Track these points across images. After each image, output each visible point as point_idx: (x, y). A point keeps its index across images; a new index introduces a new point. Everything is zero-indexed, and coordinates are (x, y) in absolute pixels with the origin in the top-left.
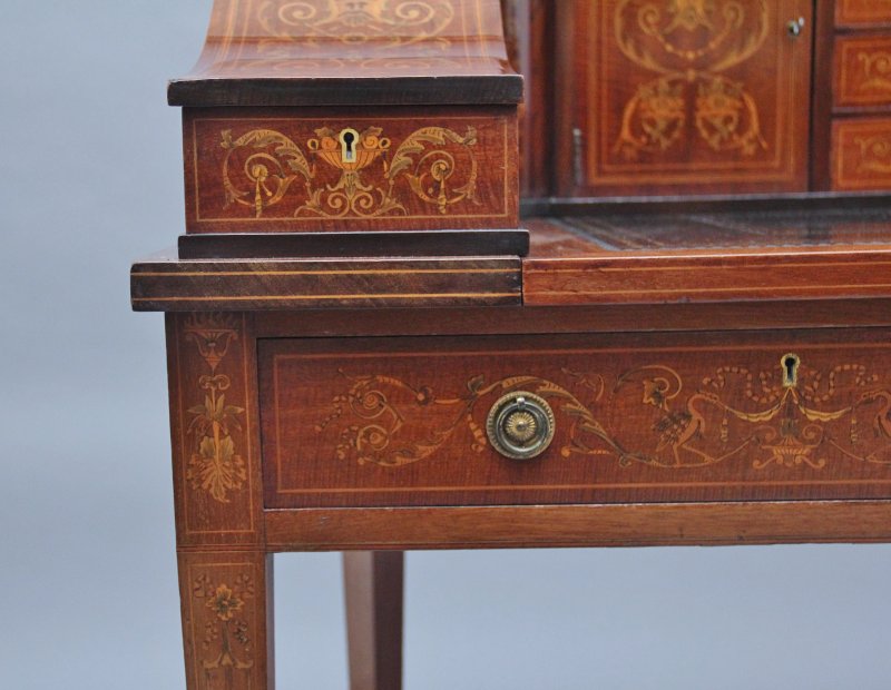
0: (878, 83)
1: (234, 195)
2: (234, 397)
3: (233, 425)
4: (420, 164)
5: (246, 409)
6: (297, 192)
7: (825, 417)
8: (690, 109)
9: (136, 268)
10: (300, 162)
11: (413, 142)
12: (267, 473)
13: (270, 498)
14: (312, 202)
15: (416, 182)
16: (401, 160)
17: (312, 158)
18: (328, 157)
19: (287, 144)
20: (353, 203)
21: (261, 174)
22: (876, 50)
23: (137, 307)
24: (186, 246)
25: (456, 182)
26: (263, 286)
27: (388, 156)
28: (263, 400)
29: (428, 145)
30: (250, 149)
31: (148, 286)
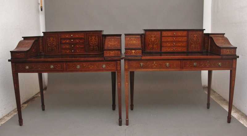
0: (164, 45)
1: (128, 54)
8: (153, 46)
11: (136, 51)
12: (129, 67)
19: (130, 51)
20: (133, 54)
22: (164, 43)
25: (138, 53)
28: (129, 64)
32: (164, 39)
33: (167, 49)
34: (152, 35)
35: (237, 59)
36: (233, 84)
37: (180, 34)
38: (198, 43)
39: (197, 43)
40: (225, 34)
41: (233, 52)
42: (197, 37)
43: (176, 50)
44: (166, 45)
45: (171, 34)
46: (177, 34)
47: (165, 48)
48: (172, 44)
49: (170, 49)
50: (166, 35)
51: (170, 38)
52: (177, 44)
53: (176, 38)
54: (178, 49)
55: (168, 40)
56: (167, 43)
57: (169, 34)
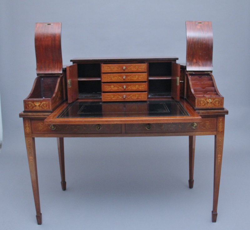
0: (107, 89)
1: (28, 107)
2: (29, 124)
3: (29, 127)
4: (43, 105)
5: (30, 125)
6: (33, 107)
9: (20, 114)
10: (33, 105)
11: (43, 103)
12: (32, 131)
13: (32, 133)
14: (34, 108)
15: (43, 106)
16: (41, 105)
17: (34, 104)
18: (36, 104)
19: (32, 103)
20: (38, 108)
21: (30, 106)
22: (106, 85)
23: (20, 117)
24: (24, 112)
25: (46, 106)
26: (30, 116)
27: (40, 104)
28: (31, 125)
29: (44, 103)
30: (29, 104)
31: (21, 116)
32: (105, 78)
33: (113, 96)
35: (226, 116)
36: (219, 158)
37: (133, 68)
41: (219, 103)
43: (128, 98)
44: (109, 89)
45: (117, 69)
46: (129, 68)
47: (108, 95)
48: (121, 86)
49: (117, 97)
50: (109, 71)
51: (116, 76)
52: (130, 87)
53: (126, 76)
54: (133, 96)
55: (113, 79)
56: (111, 85)
57: (114, 69)
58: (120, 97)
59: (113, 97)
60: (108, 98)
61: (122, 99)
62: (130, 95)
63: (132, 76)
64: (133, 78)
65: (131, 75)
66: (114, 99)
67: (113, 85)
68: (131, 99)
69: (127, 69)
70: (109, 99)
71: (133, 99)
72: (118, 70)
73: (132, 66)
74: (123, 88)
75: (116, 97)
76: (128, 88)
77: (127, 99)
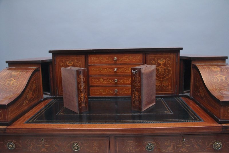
0: (95, 83)
7: (48, 146)
22: (94, 78)
32: (93, 71)
34: (67, 63)
37: (126, 58)
38: (167, 78)
39: (165, 77)
40: (226, 58)
42: (164, 64)
43: (120, 92)
44: (98, 83)
45: (107, 60)
46: (121, 59)
47: (98, 90)
48: (111, 80)
49: (108, 92)
50: (97, 62)
51: (105, 68)
52: (122, 81)
53: (118, 68)
54: (125, 90)
55: (102, 72)
56: (100, 79)
57: (103, 59)
58: (111, 92)
59: (103, 92)
60: (97, 92)
61: (113, 94)
62: (123, 89)
63: (125, 69)
64: (126, 70)
65: (123, 67)
66: (104, 93)
67: (102, 78)
68: (123, 94)
69: (119, 60)
70: (99, 94)
71: (126, 94)
72: (108, 62)
73: (124, 57)
74: (114, 81)
75: (106, 91)
76: (120, 82)
77: (120, 94)
